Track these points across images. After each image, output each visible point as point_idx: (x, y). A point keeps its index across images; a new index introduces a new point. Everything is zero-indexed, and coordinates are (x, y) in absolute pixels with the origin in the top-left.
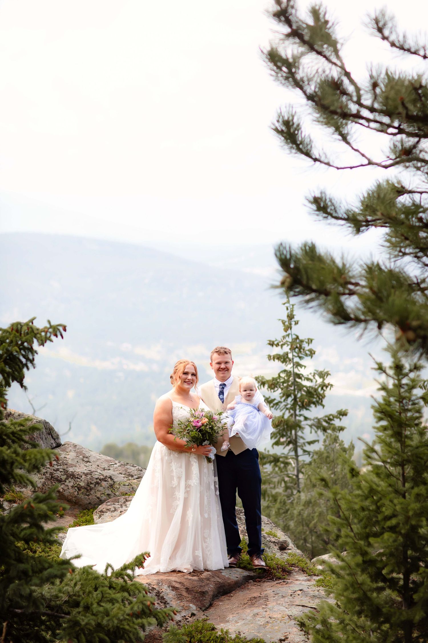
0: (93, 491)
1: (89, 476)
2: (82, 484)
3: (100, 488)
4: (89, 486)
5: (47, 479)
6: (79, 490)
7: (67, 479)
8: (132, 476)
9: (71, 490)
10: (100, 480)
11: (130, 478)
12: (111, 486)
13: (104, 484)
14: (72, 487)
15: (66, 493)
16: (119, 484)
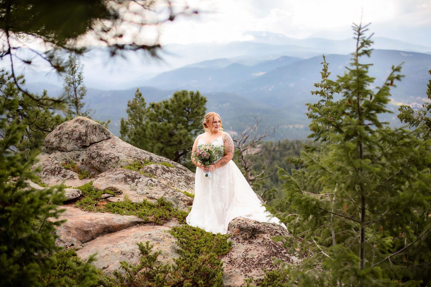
0: (107, 164)
1: (107, 156)
2: (103, 160)
3: (111, 163)
4: (105, 161)
5: (88, 157)
6: (101, 164)
7: (97, 157)
8: (131, 157)
9: (97, 164)
10: (112, 158)
11: (129, 158)
12: (117, 162)
13: (113, 161)
14: (98, 162)
15: (95, 165)
16: (121, 161)
